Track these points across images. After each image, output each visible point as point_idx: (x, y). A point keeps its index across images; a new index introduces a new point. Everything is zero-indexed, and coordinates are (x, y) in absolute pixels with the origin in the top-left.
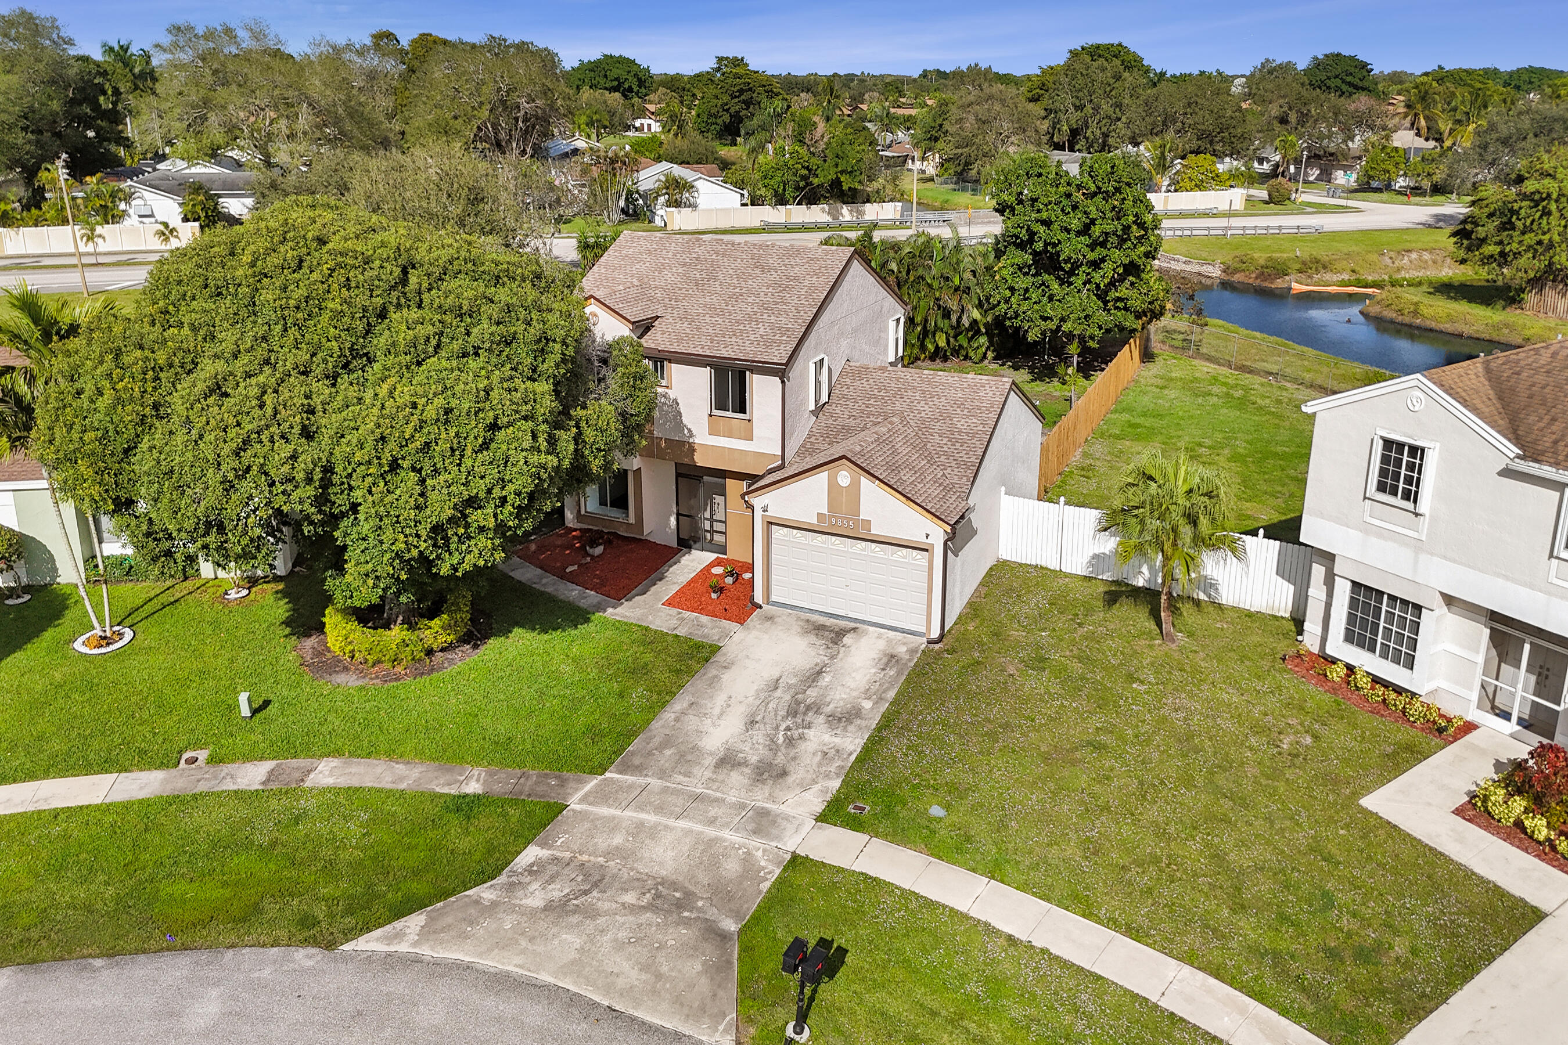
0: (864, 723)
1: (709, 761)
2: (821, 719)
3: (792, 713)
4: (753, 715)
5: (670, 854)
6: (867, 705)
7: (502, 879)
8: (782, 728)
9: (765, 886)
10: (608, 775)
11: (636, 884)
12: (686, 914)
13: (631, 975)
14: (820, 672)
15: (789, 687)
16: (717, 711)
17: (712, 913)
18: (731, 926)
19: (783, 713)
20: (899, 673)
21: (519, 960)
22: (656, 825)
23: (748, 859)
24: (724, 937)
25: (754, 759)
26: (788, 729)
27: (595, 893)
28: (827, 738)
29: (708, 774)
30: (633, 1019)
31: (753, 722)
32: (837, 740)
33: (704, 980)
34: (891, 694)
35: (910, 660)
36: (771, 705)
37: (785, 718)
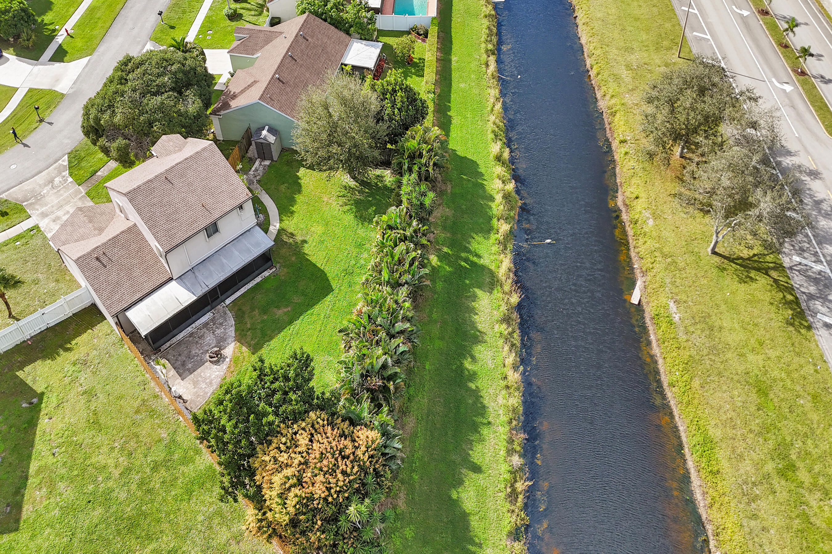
5: (50, 199)
7: (67, 175)
9: (28, 210)
10: (83, 194)
11: (48, 193)
12: (33, 198)
13: (26, 188)
17: (30, 202)
22: (60, 198)
23: (38, 210)
27: (51, 187)
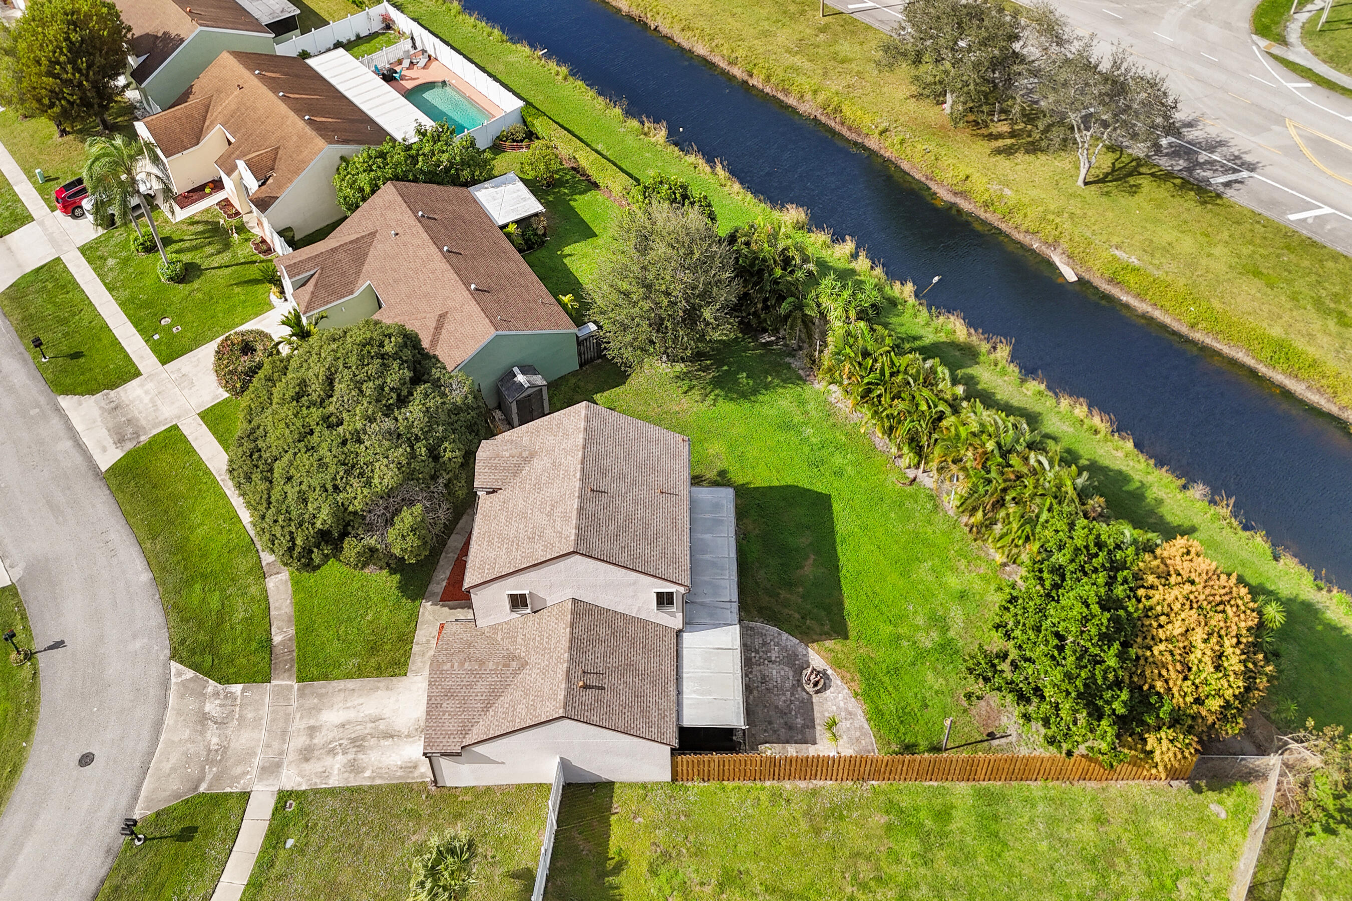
0: (351, 779)
1: (312, 722)
2: (351, 756)
3: (353, 741)
4: (349, 723)
5: (244, 741)
6: (367, 774)
7: (220, 687)
8: (341, 742)
9: (228, 790)
10: (296, 686)
11: (224, 738)
12: (207, 767)
13: (167, 767)
14: (392, 736)
15: (377, 728)
16: (349, 705)
17: (209, 777)
18: (202, 788)
19: (353, 736)
20: (400, 777)
21: (171, 722)
22: (261, 725)
23: (246, 774)
24: (197, 787)
25: (316, 741)
26: (340, 745)
27: (215, 726)
28: (337, 766)
29: (302, 727)
30: (144, 779)
31: (343, 726)
32: (336, 772)
33: (168, 793)
34: (378, 782)
35: (413, 778)
36: (358, 727)
37: (350, 739)
